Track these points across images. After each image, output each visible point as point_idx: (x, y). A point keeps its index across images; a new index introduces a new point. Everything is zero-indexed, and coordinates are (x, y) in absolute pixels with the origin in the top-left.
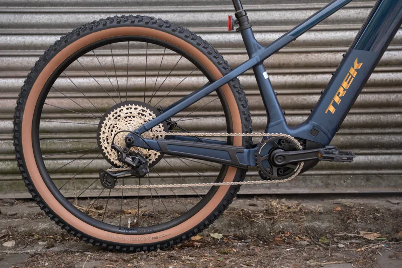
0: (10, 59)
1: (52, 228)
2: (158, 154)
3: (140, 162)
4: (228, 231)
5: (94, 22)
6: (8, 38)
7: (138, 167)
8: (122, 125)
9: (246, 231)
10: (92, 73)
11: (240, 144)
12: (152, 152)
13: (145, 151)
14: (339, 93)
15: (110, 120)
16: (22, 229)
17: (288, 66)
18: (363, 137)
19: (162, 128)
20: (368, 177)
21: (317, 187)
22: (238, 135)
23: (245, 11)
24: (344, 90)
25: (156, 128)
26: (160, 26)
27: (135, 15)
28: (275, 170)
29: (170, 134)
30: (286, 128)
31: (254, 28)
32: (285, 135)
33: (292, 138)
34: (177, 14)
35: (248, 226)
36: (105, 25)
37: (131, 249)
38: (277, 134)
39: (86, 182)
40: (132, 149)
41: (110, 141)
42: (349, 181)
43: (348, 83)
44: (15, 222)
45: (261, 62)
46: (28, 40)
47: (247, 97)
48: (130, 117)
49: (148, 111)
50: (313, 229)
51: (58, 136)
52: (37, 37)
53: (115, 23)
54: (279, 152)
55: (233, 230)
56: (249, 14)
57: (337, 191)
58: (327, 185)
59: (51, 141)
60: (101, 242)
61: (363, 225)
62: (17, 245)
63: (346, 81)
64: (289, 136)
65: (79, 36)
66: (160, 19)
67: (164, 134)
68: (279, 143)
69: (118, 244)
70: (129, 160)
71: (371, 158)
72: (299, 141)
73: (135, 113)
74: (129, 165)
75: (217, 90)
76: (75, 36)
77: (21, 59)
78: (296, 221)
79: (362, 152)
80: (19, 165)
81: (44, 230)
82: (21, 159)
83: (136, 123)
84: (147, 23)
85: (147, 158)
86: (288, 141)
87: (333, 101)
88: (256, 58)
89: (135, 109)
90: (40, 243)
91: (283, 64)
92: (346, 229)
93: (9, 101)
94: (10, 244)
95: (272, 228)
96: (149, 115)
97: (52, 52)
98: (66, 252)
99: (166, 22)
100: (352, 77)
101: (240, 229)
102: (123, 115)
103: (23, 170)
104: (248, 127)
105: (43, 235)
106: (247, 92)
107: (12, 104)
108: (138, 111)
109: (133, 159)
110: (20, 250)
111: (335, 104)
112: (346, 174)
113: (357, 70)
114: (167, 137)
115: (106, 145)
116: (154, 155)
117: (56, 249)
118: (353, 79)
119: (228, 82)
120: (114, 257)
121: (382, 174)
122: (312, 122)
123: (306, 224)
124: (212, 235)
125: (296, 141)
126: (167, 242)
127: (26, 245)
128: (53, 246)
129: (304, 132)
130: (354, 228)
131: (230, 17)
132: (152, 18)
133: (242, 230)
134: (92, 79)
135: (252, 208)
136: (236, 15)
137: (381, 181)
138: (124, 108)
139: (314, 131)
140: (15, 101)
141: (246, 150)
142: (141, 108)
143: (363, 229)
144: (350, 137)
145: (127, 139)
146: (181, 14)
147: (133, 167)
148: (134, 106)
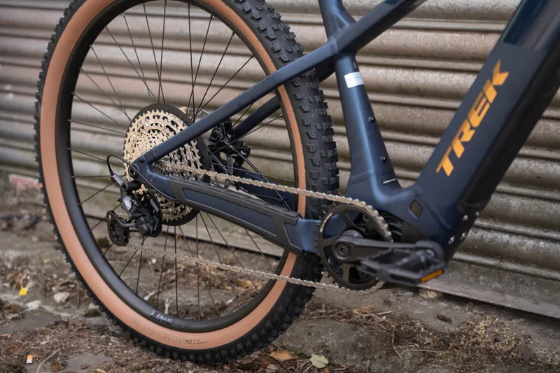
4: (345, 358)
9: (373, 365)
14: (462, 134)
15: (133, 133)
24: (472, 128)
35: (380, 358)
43: (479, 114)
48: (154, 131)
55: (354, 357)
63: (476, 109)
72: (387, 220)
73: (163, 125)
87: (450, 148)
89: (164, 118)
100: (487, 101)
101: (365, 359)
108: (166, 122)
111: (452, 156)
113: (497, 88)
118: (488, 106)
124: (315, 357)
133: (368, 363)
138: (151, 115)
141: (302, 221)
142: (171, 118)
148: (162, 114)
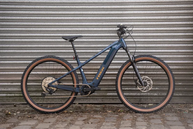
0: (20, 67)
1: (29, 109)
2: (56, 89)
3: (51, 91)
4: (74, 110)
5: (41, 57)
6: (20, 61)
7: (50, 92)
8: (47, 82)
10: (42, 70)
11: (76, 87)
12: (54, 89)
13: (53, 88)
14: (99, 75)
15: (44, 81)
16: (22, 109)
17: (92, 69)
18: (112, 88)
19: (57, 83)
20: (113, 99)
21: (100, 101)
22: (75, 84)
23: (77, 55)
25: (55, 83)
26: (57, 58)
27: (48, 56)
28: (84, 93)
29: (59, 84)
30: (87, 83)
31: (80, 59)
32: (86, 85)
33: (88, 85)
34: (63, 56)
36: (44, 58)
37: (49, 113)
38: (84, 84)
39: (39, 99)
40: (49, 88)
41: (44, 86)
42: (108, 100)
43: (101, 72)
44: (20, 108)
45: (81, 67)
46: (25, 62)
47: (78, 77)
49: (54, 78)
50: (96, 110)
51: (32, 87)
52: (27, 61)
53: (46, 57)
54: (85, 88)
56: (78, 56)
57: (105, 102)
58: (103, 101)
59: (30, 88)
60: (41, 111)
61: (108, 109)
62: (20, 113)
64: (87, 85)
65: (38, 60)
66: (57, 57)
67: (57, 84)
68: (85, 87)
69: (45, 112)
70: (48, 90)
71: (114, 94)
73: (50, 79)
74: (49, 91)
75: (70, 73)
76: (37, 60)
77: (23, 67)
78: (91, 108)
79: (111, 92)
80: (23, 95)
81: (27, 110)
82: (23, 93)
83: (50, 81)
84: (54, 57)
85: (53, 90)
86: (87, 86)
88: (80, 66)
90: (26, 112)
91: (91, 69)
92: (104, 110)
93: (19, 78)
94: (19, 112)
95: (85, 110)
96: (54, 79)
97: (31, 64)
98: (33, 114)
99: (59, 57)
102: (47, 79)
103: (24, 96)
104: (78, 83)
105: (27, 111)
106: (78, 76)
107: (20, 78)
108: (51, 78)
109: (49, 90)
110: (21, 114)
111: (98, 77)
112: (107, 98)
114: (58, 85)
115: (43, 87)
116: (55, 89)
117: (30, 113)
119: (73, 71)
120: (44, 115)
121: (117, 98)
122: (93, 82)
123: (94, 109)
124: (70, 111)
125: (89, 86)
126: (58, 111)
127: (23, 113)
128: (29, 113)
129: (91, 84)
130: (106, 110)
131: (74, 56)
132: (55, 56)
133: (78, 110)
134: (41, 72)
135: (82, 106)
136: (75, 56)
137: (117, 100)
138: (48, 78)
139: (93, 83)
140: (21, 78)
141: (77, 88)
142: (52, 78)
143: (108, 110)
144: (108, 88)
145: (48, 85)
146: (64, 56)
147: (49, 92)
